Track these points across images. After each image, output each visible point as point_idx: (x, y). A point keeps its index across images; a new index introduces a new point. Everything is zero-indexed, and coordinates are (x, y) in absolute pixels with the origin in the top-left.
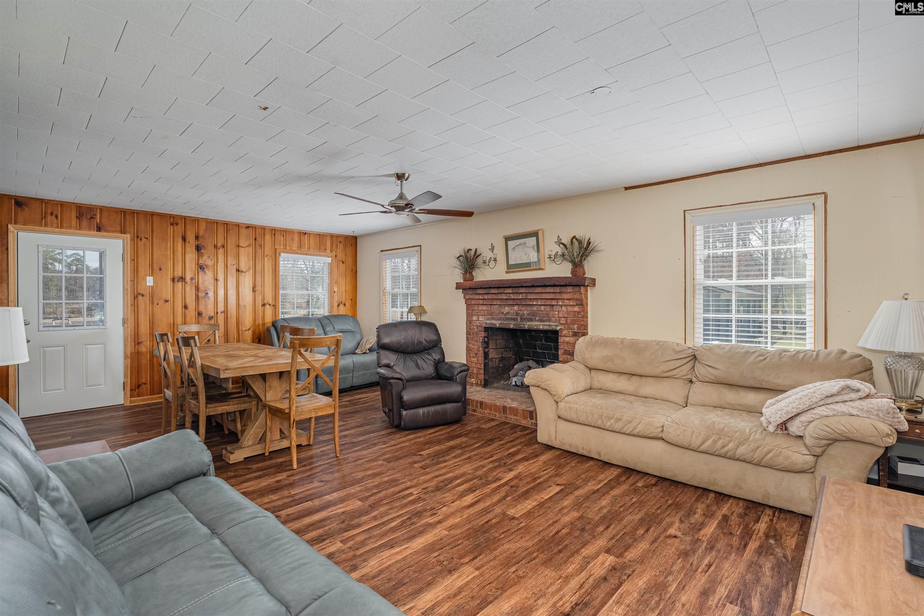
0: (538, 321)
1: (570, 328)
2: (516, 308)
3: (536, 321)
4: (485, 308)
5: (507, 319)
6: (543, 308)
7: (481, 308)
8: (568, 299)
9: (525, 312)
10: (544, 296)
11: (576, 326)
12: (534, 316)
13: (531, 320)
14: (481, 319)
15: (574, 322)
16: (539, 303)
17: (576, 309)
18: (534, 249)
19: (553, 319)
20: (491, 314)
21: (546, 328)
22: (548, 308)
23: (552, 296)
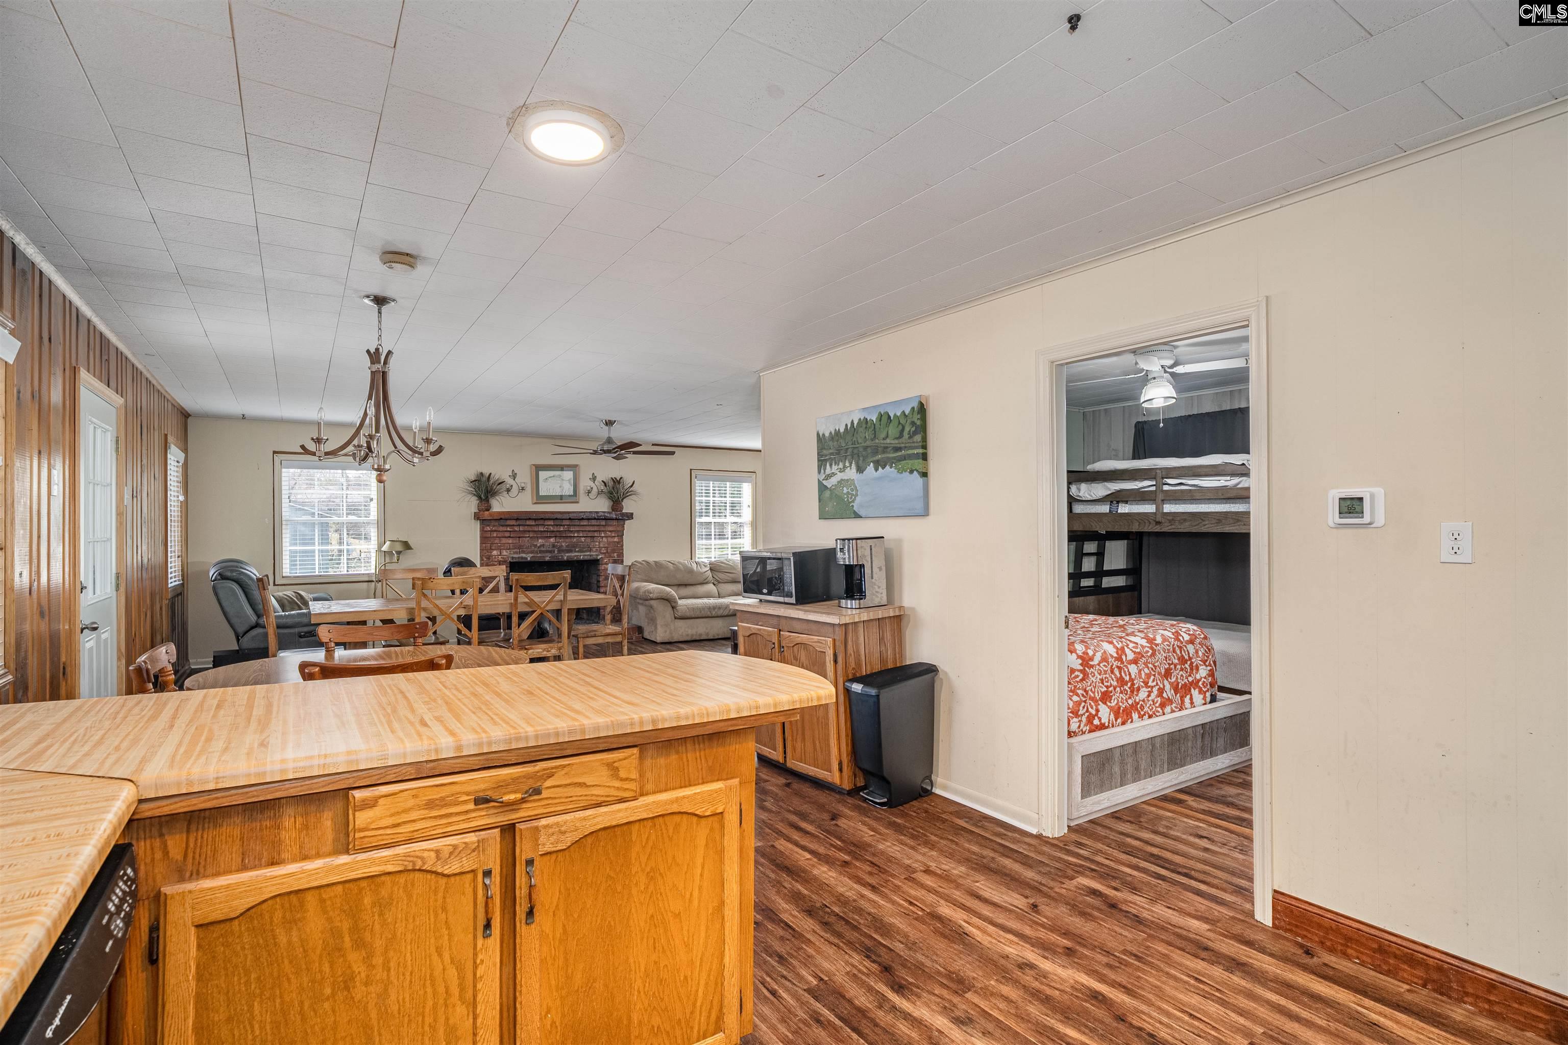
0: (578, 552)
1: (610, 556)
2: (552, 540)
3: (575, 552)
4: (510, 541)
5: (541, 552)
6: (583, 539)
7: (504, 541)
8: (610, 531)
9: (563, 544)
10: (588, 528)
11: (615, 554)
12: (574, 547)
13: (570, 551)
14: (504, 553)
15: (613, 551)
16: (581, 535)
17: (616, 539)
18: (570, 483)
19: (594, 549)
20: (520, 547)
21: (586, 558)
22: (589, 540)
23: (596, 528)
